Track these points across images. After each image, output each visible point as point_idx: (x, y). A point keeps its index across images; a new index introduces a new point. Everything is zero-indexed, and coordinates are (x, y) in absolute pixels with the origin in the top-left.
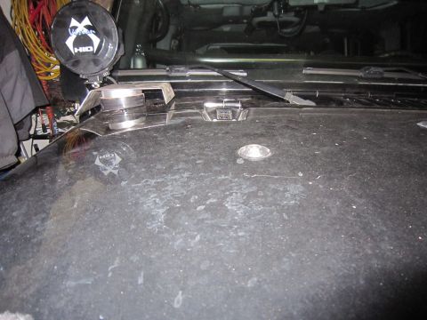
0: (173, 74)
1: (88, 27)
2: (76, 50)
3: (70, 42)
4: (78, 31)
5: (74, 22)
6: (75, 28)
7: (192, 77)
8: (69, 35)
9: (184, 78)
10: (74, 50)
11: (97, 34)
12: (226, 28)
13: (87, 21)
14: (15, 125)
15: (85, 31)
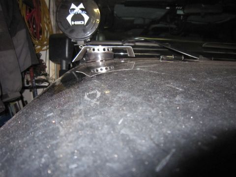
1: (82, 9)
2: (73, 23)
3: (69, 18)
4: (75, 11)
5: (73, 6)
6: (74, 9)
8: (69, 14)
10: (71, 23)
11: (87, 14)
13: (81, 6)
14: (22, 73)
15: (80, 12)
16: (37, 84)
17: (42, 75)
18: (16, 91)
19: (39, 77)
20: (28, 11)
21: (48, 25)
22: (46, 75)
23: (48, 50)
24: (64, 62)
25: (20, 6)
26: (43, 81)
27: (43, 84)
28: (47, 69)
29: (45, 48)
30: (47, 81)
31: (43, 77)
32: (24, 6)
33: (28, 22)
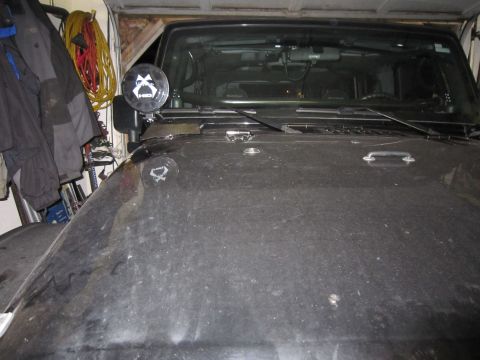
0: (204, 112)
1: (149, 81)
2: (140, 96)
3: (136, 91)
4: (142, 83)
5: (139, 78)
6: (140, 81)
7: (217, 114)
8: (135, 86)
9: (211, 115)
10: (138, 96)
11: (155, 86)
12: (245, 68)
13: (148, 77)
15: (147, 84)
16: (95, 160)
17: (103, 145)
18: (75, 171)
19: (97, 149)
20: (79, 53)
21: (107, 67)
22: (108, 144)
23: (109, 108)
24: (133, 132)
25: (67, 46)
26: (105, 154)
27: (104, 160)
28: (109, 136)
29: (105, 104)
30: (110, 154)
31: (103, 149)
32: (74, 46)
33: (80, 68)
